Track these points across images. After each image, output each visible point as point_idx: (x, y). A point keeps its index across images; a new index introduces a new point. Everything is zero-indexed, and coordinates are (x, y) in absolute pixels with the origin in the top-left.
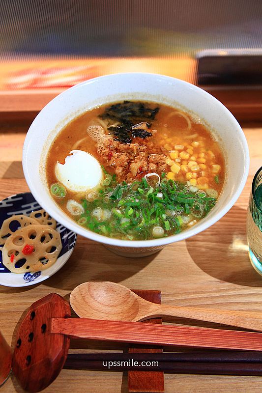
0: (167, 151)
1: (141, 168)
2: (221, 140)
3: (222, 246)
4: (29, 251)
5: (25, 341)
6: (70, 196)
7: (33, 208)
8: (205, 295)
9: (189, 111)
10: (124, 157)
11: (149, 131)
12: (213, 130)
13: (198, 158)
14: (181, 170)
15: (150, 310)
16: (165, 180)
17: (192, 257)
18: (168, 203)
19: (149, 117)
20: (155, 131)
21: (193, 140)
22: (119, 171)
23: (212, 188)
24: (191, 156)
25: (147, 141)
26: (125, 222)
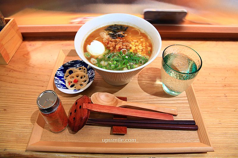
0: (130, 42)
1: (120, 47)
2: (151, 38)
3: (152, 82)
4: (76, 81)
5: (73, 113)
6: (92, 57)
7: (78, 66)
8: (145, 100)
9: (140, 28)
10: (114, 43)
11: (124, 35)
12: (149, 35)
13: (143, 45)
14: (135, 49)
15: (122, 103)
16: (129, 52)
17: (140, 86)
18: (130, 60)
19: (124, 30)
20: (126, 35)
21: (141, 39)
22: (111, 48)
23: (147, 55)
24: (139, 44)
25: (122, 39)
26: (113, 66)
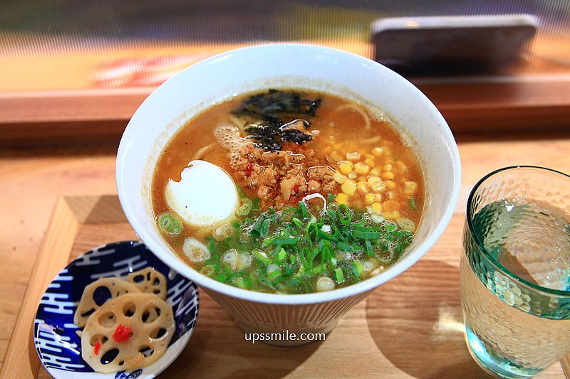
0: (335, 163)
1: (296, 188)
2: (415, 143)
3: (423, 325)
4: (124, 335)
6: (188, 232)
7: (130, 267)
9: (367, 102)
10: (271, 171)
11: (307, 133)
12: (404, 129)
13: (383, 171)
14: (357, 191)
16: (334, 204)
18: (340, 240)
19: (307, 112)
20: (316, 133)
21: (374, 145)
22: (263, 192)
23: (406, 217)
24: (371, 169)
25: (304, 148)
26: (273, 270)
